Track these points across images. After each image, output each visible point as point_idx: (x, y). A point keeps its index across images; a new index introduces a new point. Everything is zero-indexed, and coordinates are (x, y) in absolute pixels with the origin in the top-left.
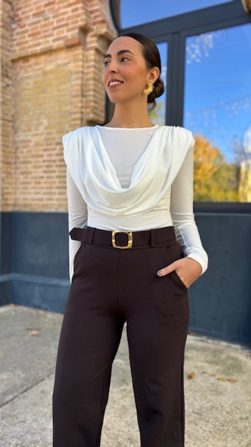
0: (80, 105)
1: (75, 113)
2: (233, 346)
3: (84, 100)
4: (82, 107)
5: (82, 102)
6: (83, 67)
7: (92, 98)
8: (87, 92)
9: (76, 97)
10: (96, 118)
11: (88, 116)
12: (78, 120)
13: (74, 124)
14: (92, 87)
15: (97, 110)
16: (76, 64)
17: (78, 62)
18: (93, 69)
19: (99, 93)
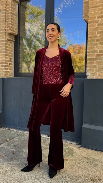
0: (4, 26)
1: (2, 30)
2: (73, 143)
3: (6, 23)
4: (5, 27)
5: (5, 24)
6: (6, 7)
7: (10, 23)
8: (8, 19)
9: (2, 22)
10: (13, 32)
11: (8, 31)
12: (4, 33)
13: (2, 35)
14: (10, 17)
15: (13, 29)
16: (3, 6)
17: (4, 5)
18: (11, 9)
19: (14, 20)
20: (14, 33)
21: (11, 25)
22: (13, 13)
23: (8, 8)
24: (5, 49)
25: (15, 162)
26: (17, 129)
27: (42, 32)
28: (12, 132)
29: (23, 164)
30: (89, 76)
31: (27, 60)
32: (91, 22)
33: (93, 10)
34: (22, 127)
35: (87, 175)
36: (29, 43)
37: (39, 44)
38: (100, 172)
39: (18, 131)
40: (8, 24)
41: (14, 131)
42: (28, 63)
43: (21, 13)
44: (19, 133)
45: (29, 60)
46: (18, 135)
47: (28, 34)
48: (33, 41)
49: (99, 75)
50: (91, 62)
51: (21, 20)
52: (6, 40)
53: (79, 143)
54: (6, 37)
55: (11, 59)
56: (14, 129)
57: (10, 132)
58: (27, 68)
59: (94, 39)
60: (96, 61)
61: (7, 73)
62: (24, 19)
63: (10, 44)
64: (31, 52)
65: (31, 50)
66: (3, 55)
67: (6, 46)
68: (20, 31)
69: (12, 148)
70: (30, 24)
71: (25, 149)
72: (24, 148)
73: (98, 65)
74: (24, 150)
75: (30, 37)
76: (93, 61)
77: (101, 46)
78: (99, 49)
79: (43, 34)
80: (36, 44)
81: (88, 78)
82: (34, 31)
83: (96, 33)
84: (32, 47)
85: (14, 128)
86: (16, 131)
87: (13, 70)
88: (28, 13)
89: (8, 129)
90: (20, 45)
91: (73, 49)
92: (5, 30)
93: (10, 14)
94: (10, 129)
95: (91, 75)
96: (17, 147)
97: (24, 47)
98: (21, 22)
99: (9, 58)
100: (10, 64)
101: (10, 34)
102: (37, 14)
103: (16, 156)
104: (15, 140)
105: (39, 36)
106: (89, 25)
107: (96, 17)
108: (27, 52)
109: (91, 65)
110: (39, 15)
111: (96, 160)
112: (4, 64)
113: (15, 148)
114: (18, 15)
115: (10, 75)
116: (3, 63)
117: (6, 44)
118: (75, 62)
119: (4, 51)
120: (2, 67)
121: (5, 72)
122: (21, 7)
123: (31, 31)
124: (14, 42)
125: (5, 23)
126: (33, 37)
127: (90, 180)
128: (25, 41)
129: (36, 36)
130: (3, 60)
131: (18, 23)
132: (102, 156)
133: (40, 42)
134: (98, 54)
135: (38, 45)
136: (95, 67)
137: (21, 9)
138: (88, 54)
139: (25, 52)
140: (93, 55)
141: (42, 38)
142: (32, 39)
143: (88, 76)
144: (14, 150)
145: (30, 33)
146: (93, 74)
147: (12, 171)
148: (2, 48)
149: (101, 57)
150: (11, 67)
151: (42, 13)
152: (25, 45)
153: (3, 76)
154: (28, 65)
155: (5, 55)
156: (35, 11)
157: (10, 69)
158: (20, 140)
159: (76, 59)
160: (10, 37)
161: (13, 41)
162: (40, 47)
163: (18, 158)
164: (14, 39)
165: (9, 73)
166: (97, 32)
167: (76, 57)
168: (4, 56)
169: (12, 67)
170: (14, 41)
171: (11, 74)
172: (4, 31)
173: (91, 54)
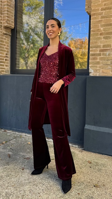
2: (74, 146)
4: (1, 20)
5: (1, 17)
7: (7, 15)
8: (4, 12)
10: (9, 25)
11: (4, 24)
14: (6, 9)
15: (10, 22)
19: (10, 12)
20: (11, 27)
21: (7, 18)
22: (9, 4)
24: (1, 44)
25: (11, 166)
26: (13, 130)
27: (41, 25)
28: (8, 134)
29: (20, 169)
30: (92, 73)
31: (25, 55)
32: (94, 14)
33: (97, 2)
34: (19, 129)
35: (89, 181)
36: (27, 37)
37: (38, 38)
38: (103, 177)
39: (15, 133)
40: (3, 16)
41: (10, 133)
42: (25, 59)
43: (18, 4)
44: (15, 135)
45: (27, 56)
46: (15, 138)
47: (26, 27)
48: (31, 35)
49: (103, 72)
50: (94, 58)
51: (18, 12)
52: (2, 34)
53: (81, 145)
54: (2, 31)
55: (7, 54)
56: (11, 131)
57: (6, 134)
58: (24, 64)
59: (97, 32)
60: (100, 57)
61: (3, 70)
62: (21, 11)
63: (6, 39)
64: (29, 47)
65: (29, 45)
67: (1, 41)
68: (17, 24)
70: (28, 17)
71: (23, 153)
72: (21, 152)
73: (101, 61)
74: (21, 153)
75: (28, 30)
76: (96, 57)
77: (105, 40)
78: (103, 44)
79: (42, 28)
80: (34, 38)
81: (91, 75)
82: (33, 24)
83: (99, 27)
84: (30, 42)
85: (10, 129)
86: (13, 132)
87: (10, 67)
88: (26, 4)
89: (4, 130)
90: (17, 39)
91: (75, 44)
92: (1, 23)
93: (6, 6)
94: (6, 131)
95: (94, 72)
96: (14, 150)
97: (21, 41)
98: (18, 14)
99: (5, 54)
100: (6, 60)
101: (6, 28)
102: (36, 6)
103: (13, 160)
104: (11, 142)
105: (38, 30)
106: (92, 18)
107: (100, 10)
108: (24, 47)
109: (94, 61)
110: (38, 7)
111: (99, 164)
112: (0, 60)
113: (11, 152)
114: (14, 7)
117: (1, 38)
118: (76, 58)
121: (1, 68)
123: (29, 24)
124: (11, 36)
125: (1, 15)
126: (31, 31)
127: (93, 186)
128: (22, 35)
129: (35, 30)
131: (15, 16)
132: (106, 160)
133: (39, 36)
134: (102, 49)
135: (37, 40)
136: (98, 63)
137: (18, 0)
138: (90, 49)
139: (22, 47)
140: (97, 50)
141: (41, 32)
142: (30, 33)
143: (90, 73)
144: (10, 153)
145: (28, 26)
146: (96, 71)
147: (9, 176)
149: (105, 52)
151: (41, 5)
152: (23, 39)
154: (26, 61)
155: (1, 50)
156: (34, 3)
157: (6, 66)
158: (17, 143)
159: (78, 55)
160: (6, 31)
161: (9, 35)
162: (38, 41)
163: (15, 162)
164: (10, 32)
165: (5, 70)
166: (101, 25)
167: (78, 53)
169: (8, 63)
171: (8, 70)
173: (94, 49)
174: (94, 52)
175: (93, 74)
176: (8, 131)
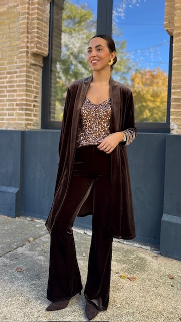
0: (26, 40)
1: (22, 47)
2: (144, 247)
3: (29, 36)
4: (28, 42)
5: (27, 37)
6: (28, 8)
7: (36, 35)
8: (32, 29)
9: (23, 34)
10: (40, 51)
11: (32, 50)
12: (24, 53)
13: (21, 56)
14: (36, 25)
15: (41, 45)
16: (23, 6)
17: (25, 4)
18: (36, 11)
19: (43, 30)
20: (42, 53)
21: (36, 39)
22: (41, 18)
23: (33, 9)
24: (27, 81)
26: (45, 219)
28: (38, 226)
37: (84, 69)
40: (31, 37)
41: (40, 223)
43: (54, 17)
50: (179, 105)
51: (55, 30)
52: (29, 64)
53: (156, 246)
54: (28, 60)
55: (35, 97)
56: (41, 220)
57: (35, 225)
61: (30, 122)
62: (59, 28)
63: (35, 72)
65: (69, 80)
66: (23, 91)
67: (27, 76)
68: (52, 49)
69: (39, 255)
84: (71, 75)
85: (41, 218)
86: (44, 223)
87: (40, 117)
89: (30, 219)
90: (52, 73)
92: (27, 47)
93: (35, 21)
94: (34, 219)
96: (47, 253)
98: (54, 34)
99: (33, 97)
100: (34, 106)
101: (35, 55)
102: (81, 19)
104: (42, 240)
105: (84, 56)
109: (179, 110)
112: (25, 107)
113: (43, 255)
114: (49, 22)
115: (35, 124)
116: (23, 104)
117: (27, 72)
119: (25, 83)
120: (21, 112)
121: (27, 120)
122: (55, 8)
123: (69, 46)
124: (42, 68)
125: (27, 35)
130: (22, 100)
131: (49, 36)
133: (85, 66)
135: (81, 71)
137: (55, 12)
142: (71, 61)
143: (173, 129)
144: (41, 258)
148: (22, 79)
150: (36, 111)
152: (59, 70)
153: (22, 128)
155: (27, 91)
157: (35, 115)
160: (35, 60)
161: (40, 66)
162: (84, 73)
164: (41, 62)
165: (32, 123)
168: (24, 93)
169: (38, 111)
170: (42, 65)
171: (37, 123)
172: (25, 49)
173: (178, 90)
174: (178, 96)
175: (176, 132)
176: (36, 221)
